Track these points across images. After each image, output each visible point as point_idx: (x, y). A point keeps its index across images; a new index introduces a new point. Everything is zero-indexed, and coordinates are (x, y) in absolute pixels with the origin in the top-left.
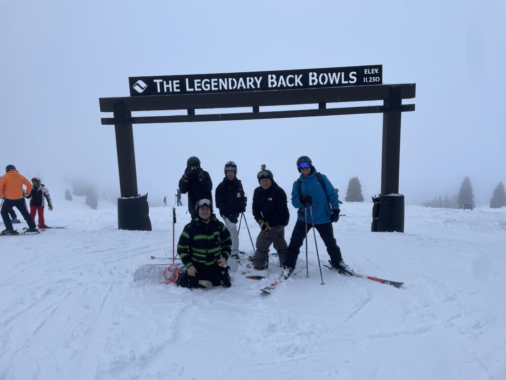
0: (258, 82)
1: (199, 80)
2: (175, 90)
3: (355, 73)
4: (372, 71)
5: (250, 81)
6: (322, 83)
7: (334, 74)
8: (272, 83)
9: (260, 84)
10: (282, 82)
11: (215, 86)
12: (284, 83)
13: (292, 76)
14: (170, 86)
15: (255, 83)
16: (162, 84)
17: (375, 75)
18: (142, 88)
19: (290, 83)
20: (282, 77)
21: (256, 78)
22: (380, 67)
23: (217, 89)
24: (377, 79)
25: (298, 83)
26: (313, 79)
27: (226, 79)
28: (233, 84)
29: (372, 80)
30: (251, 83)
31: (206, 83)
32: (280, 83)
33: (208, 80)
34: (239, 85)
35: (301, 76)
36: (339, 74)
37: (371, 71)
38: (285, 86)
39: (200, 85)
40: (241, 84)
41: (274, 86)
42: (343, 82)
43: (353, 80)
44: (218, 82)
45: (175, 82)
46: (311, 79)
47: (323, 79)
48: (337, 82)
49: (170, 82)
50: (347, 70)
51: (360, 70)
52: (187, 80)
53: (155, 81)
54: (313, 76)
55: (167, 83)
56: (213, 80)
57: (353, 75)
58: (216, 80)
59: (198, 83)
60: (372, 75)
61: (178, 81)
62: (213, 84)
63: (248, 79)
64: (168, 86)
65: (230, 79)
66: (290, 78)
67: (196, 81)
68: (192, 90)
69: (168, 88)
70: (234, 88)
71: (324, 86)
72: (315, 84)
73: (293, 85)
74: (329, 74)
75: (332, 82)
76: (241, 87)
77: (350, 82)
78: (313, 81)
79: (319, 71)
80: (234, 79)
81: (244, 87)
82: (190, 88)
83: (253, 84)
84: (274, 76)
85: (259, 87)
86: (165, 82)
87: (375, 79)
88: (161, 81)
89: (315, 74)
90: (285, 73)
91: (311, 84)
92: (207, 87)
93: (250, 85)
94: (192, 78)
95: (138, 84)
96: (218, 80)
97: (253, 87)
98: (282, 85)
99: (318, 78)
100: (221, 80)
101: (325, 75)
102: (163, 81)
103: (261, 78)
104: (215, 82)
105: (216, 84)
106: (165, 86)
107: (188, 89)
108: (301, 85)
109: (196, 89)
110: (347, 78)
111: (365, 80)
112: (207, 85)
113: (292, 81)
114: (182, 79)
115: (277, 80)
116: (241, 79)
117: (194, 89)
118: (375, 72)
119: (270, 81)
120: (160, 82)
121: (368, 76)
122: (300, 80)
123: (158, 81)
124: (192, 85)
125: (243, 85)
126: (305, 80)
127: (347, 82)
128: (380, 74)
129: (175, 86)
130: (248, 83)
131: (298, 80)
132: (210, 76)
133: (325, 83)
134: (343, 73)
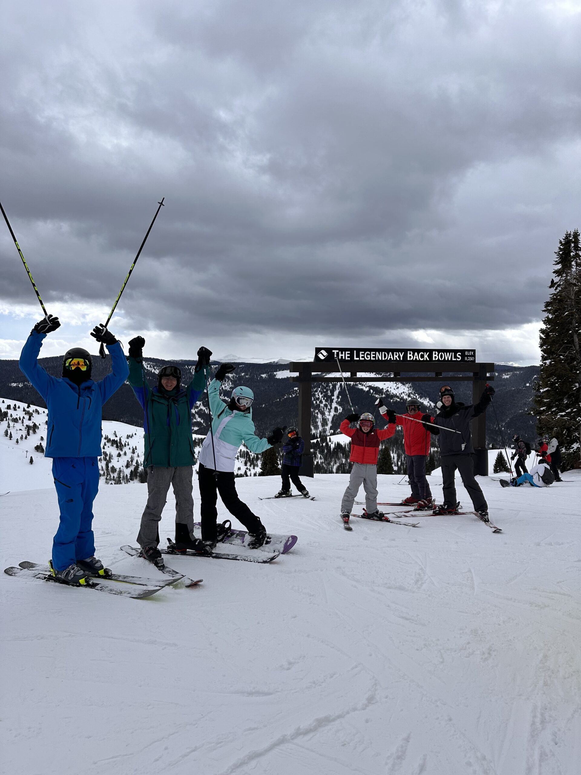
0: (401, 356)
1: (363, 352)
2: (347, 359)
3: (460, 354)
5: (396, 355)
6: (440, 359)
7: (448, 354)
8: (410, 357)
9: (403, 357)
10: (416, 357)
11: (373, 357)
12: (417, 358)
13: (423, 353)
14: (343, 355)
15: (399, 357)
16: (338, 354)
17: (471, 356)
18: (324, 356)
19: (421, 358)
20: (416, 354)
21: (400, 353)
22: (474, 351)
23: (374, 359)
24: (473, 359)
25: (426, 358)
26: (436, 356)
27: (381, 353)
28: (385, 357)
29: (470, 359)
30: (397, 356)
31: (368, 354)
32: (415, 358)
33: (369, 353)
34: (389, 357)
35: (428, 353)
36: (451, 353)
37: (469, 353)
38: (418, 359)
39: (363, 355)
40: (390, 356)
41: (411, 359)
42: (453, 359)
43: (459, 358)
44: (375, 354)
45: (347, 352)
46: (434, 355)
47: (441, 355)
48: (450, 359)
49: (344, 352)
50: (455, 351)
51: (463, 352)
52: (355, 351)
53: (333, 351)
54: (435, 354)
55: (342, 353)
56: (372, 353)
57: (459, 355)
58: (374, 353)
60: (470, 356)
61: (349, 352)
62: (372, 356)
63: (395, 353)
64: (342, 355)
65: (383, 353)
66: (422, 354)
67: (361, 353)
68: (358, 359)
69: (342, 357)
70: (386, 359)
71: (442, 361)
72: (437, 359)
73: (423, 359)
74: (445, 353)
75: (446, 359)
76: (390, 359)
77: (458, 359)
78: (435, 357)
79: (439, 351)
80: (386, 353)
81: (392, 359)
82: (356, 357)
83: (398, 357)
84: (411, 352)
85: (401, 359)
86: (340, 352)
87: (471, 359)
88: (338, 351)
89: (437, 353)
90: (419, 351)
91: (434, 359)
92: (368, 358)
93: (396, 357)
94: (359, 350)
95: (321, 353)
96: (376, 353)
97: (398, 359)
98: (416, 359)
99: (438, 355)
100: (377, 353)
101: (443, 353)
103: (403, 353)
104: (373, 354)
105: (374, 355)
106: (340, 355)
107: (355, 358)
108: (428, 359)
109: (361, 359)
110: (456, 357)
111: (466, 359)
112: (368, 356)
113: (422, 356)
114: (351, 350)
115: (413, 355)
116: (390, 353)
117: (359, 359)
118: (471, 354)
119: (409, 355)
120: (337, 353)
121: (467, 356)
122: (428, 356)
123: (336, 351)
124: (358, 356)
125: (392, 357)
126: (430, 356)
127: (455, 359)
128: (474, 356)
129: (346, 356)
130: (395, 356)
131: (426, 356)
132: (371, 350)
133: (443, 359)
134: (453, 353)
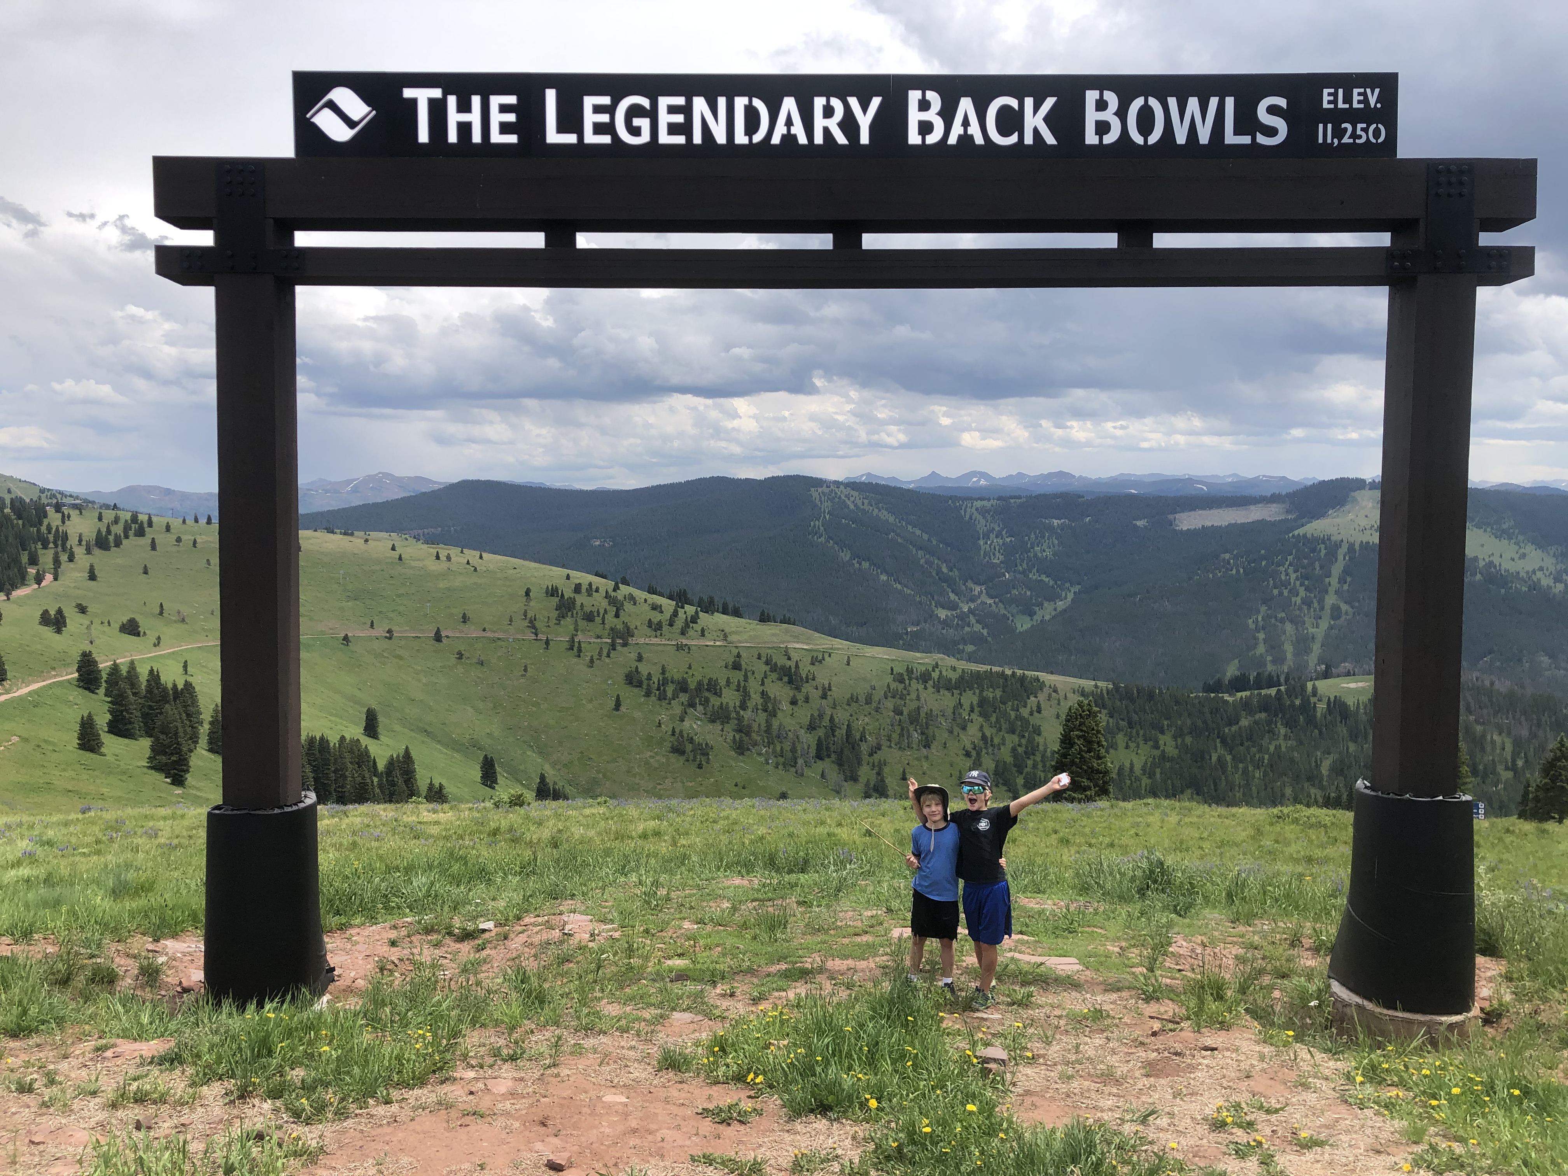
0: (865, 121)
1: (606, 100)
2: (496, 137)
3: (1282, 102)
4: (1356, 98)
5: (828, 112)
7: (1193, 103)
8: (925, 128)
9: (873, 127)
10: (966, 123)
11: (673, 129)
12: (974, 130)
13: (1014, 103)
14: (474, 117)
15: (849, 124)
16: (437, 109)
17: (1366, 115)
18: (351, 124)
19: (1004, 131)
20: (966, 105)
21: (853, 102)
22: (1387, 84)
24: (1376, 134)
25: (1036, 131)
26: (1102, 119)
27: (722, 102)
28: (752, 129)
29: (1354, 136)
30: (833, 124)
31: (634, 111)
33: (645, 102)
35: (1049, 103)
36: (1214, 102)
37: (1348, 99)
38: (979, 140)
39: (605, 118)
40: (789, 123)
41: (932, 139)
42: (1230, 138)
43: (1271, 132)
44: (687, 110)
45: (496, 101)
46: (1092, 116)
47: (1146, 121)
48: (1204, 137)
49: (476, 101)
50: (1247, 89)
51: (1303, 87)
52: (551, 95)
53: (408, 93)
54: (1101, 105)
55: (464, 107)
57: (1273, 110)
58: (680, 101)
59: (597, 109)
60: (1353, 116)
61: (512, 100)
62: (665, 119)
63: (819, 102)
64: (464, 117)
65: (740, 102)
66: (1004, 111)
67: (589, 102)
68: (571, 139)
69: (465, 129)
70: (758, 138)
71: (1146, 149)
72: (1110, 139)
73: (1013, 139)
74: (1172, 102)
75: (1181, 138)
76: (789, 138)
77: (1261, 139)
78: (1102, 128)
79: (1127, 87)
80: (758, 103)
81: (803, 140)
82: (560, 130)
83: (840, 125)
84: (934, 98)
85: (865, 139)
86: (452, 100)
87: (1364, 135)
88: (437, 93)
89: (1111, 98)
90: (982, 88)
91: (1091, 138)
92: (635, 131)
93: (826, 131)
94: (575, 87)
95: (332, 106)
96: (689, 104)
97: (841, 139)
99: (1122, 114)
100: (700, 104)
101: (1153, 102)
102: (445, 94)
103: (876, 102)
104: (672, 110)
106: (454, 117)
107: (553, 137)
108: (1050, 139)
109: (590, 138)
110: (1247, 122)
111: (1324, 133)
112: (636, 122)
113: (1010, 121)
114: (528, 88)
115: (948, 114)
116: (789, 104)
117: (581, 137)
118: (1366, 101)
119: (914, 116)
120: (432, 102)
121: (1336, 117)
122: (1046, 119)
123: (422, 96)
124: (570, 120)
125: (798, 130)
126: (1067, 119)
127: (1246, 140)
128: (1387, 114)
129: (494, 120)
130: (819, 122)
131: (1035, 121)
132: (655, 85)
133: (1153, 139)
134: (1230, 102)
